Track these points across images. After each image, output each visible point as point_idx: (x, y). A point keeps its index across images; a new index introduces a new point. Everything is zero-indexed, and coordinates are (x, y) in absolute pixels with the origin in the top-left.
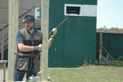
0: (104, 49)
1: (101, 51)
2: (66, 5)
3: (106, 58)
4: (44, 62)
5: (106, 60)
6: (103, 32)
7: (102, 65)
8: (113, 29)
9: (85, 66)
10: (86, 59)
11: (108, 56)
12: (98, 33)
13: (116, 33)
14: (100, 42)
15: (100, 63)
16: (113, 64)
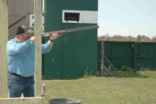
0: (106, 58)
1: (102, 60)
2: (64, 11)
3: (108, 68)
4: (37, 76)
5: (108, 70)
6: (105, 40)
7: (104, 76)
8: (115, 37)
9: (85, 77)
10: (87, 70)
11: (110, 66)
12: (99, 41)
13: (119, 41)
14: (101, 51)
15: (102, 74)
16: (115, 74)
